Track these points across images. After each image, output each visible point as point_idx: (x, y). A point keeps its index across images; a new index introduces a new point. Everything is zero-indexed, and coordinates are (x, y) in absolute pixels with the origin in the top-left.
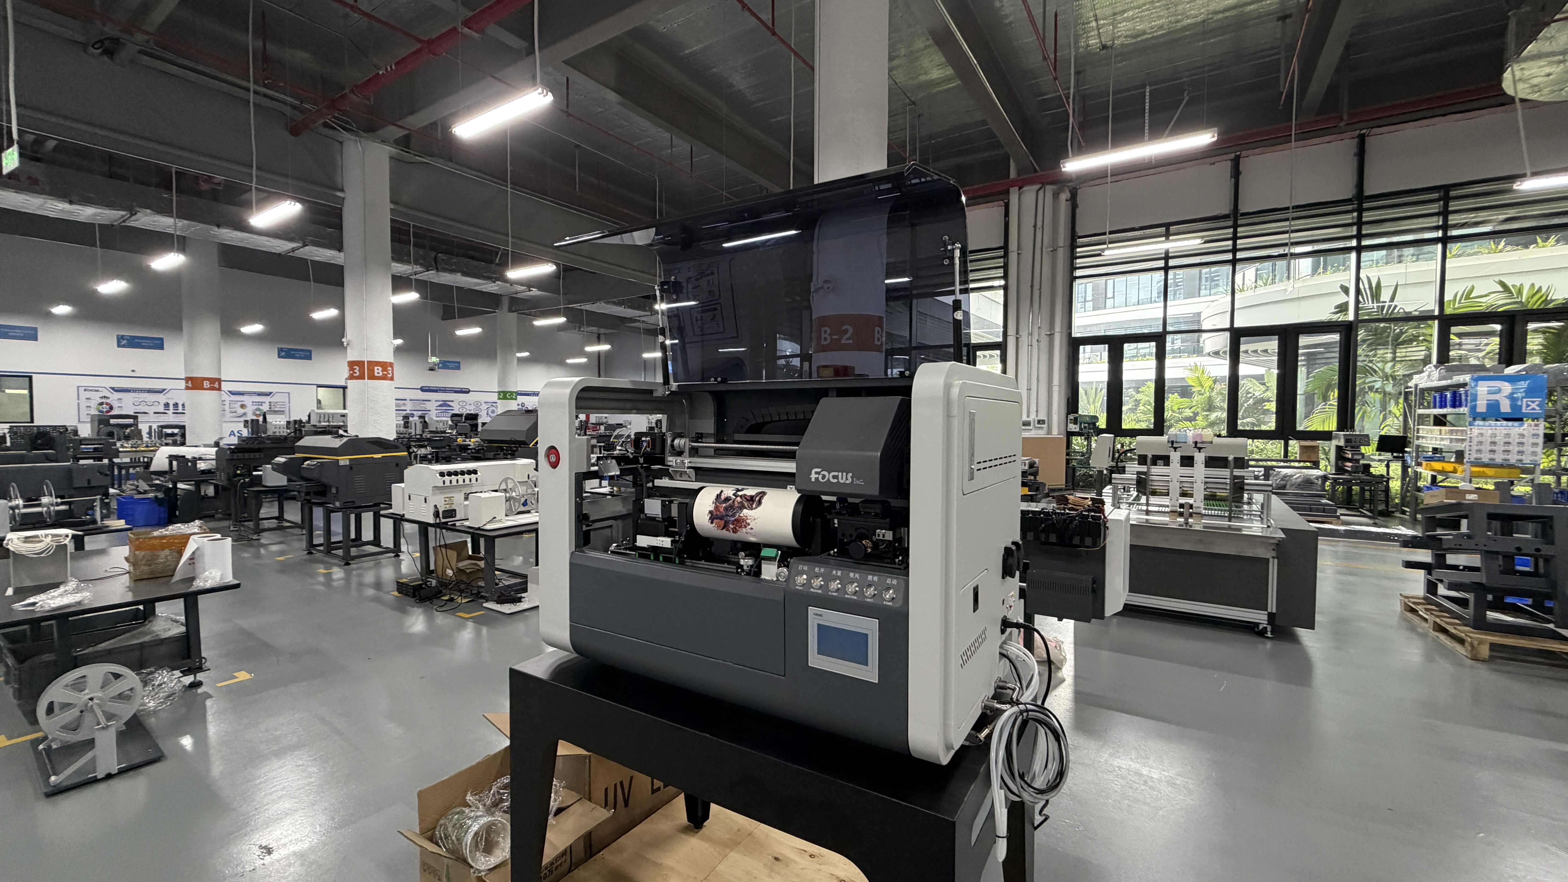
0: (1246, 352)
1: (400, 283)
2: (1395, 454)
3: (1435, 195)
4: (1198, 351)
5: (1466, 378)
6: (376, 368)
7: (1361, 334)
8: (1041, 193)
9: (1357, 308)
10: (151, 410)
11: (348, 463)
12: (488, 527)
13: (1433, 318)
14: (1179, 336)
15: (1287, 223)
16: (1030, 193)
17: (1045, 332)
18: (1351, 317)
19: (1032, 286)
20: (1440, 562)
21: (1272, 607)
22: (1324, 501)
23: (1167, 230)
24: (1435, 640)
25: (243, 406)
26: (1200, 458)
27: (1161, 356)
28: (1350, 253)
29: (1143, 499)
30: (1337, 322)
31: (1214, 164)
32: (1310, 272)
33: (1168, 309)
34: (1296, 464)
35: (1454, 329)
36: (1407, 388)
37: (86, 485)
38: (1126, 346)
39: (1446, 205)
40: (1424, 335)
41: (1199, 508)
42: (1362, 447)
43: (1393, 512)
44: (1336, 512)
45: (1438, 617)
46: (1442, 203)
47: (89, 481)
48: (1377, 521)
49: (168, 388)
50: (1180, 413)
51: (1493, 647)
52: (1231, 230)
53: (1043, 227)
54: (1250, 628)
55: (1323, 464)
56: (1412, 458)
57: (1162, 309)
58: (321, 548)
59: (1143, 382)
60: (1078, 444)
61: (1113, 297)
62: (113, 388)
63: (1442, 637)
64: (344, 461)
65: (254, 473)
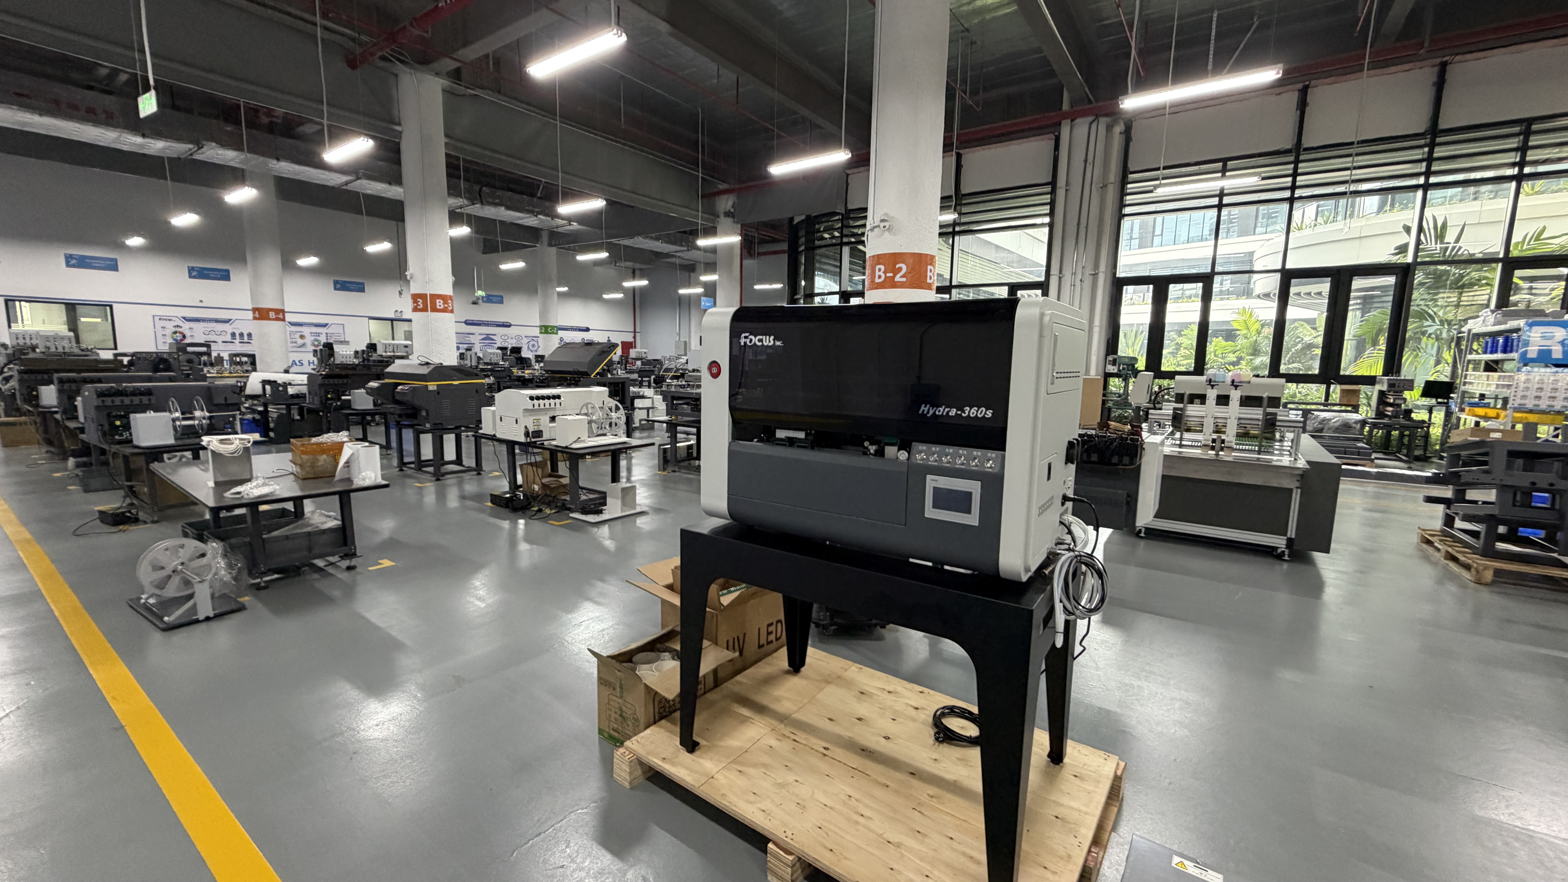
0: (1299, 294)
1: (455, 218)
2: (1439, 400)
3: (1516, 129)
4: (1247, 293)
5: (1521, 323)
6: (438, 301)
7: (1419, 277)
8: (1094, 126)
9: (1417, 250)
10: (220, 339)
11: (435, 388)
12: (574, 446)
13: (1496, 260)
14: (1230, 276)
15: (1350, 159)
16: (1082, 126)
17: (1089, 271)
18: (1409, 259)
19: (1079, 224)
20: (1460, 497)
21: (1292, 532)
22: (1360, 445)
23: (1225, 165)
24: (1445, 568)
25: (302, 337)
26: (1235, 396)
27: (1207, 297)
28: (1416, 191)
29: (1178, 435)
30: (1396, 264)
31: (1280, 94)
32: (1375, 209)
33: (1219, 247)
34: (1336, 408)
35: (1518, 273)
36: (1460, 332)
37: (223, 402)
38: (1171, 286)
39: (1526, 141)
40: (1485, 278)
41: (1231, 442)
42: (1406, 392)
43: (1430, 457)
44: (1370, 455)
45: (1450, 546)
46: (1522, 137)
47: (226, 399)
48: (1412, 465)
49: (234, 318)
50: (1223, 358)
51: (1498, 573)
52: (1292, 166)
53: (1094, 162)
54: (1268, 552)
55: (1363, 409)
56: (1456, 403)
57: (1212, 248)
58: (413, 466)
59: (1186, 325)
60: (1115, 386)
61: (1162, 235)
62: (184, 318)
63: (1452, 565)
64: (432, 386)
65: (343, 398)
